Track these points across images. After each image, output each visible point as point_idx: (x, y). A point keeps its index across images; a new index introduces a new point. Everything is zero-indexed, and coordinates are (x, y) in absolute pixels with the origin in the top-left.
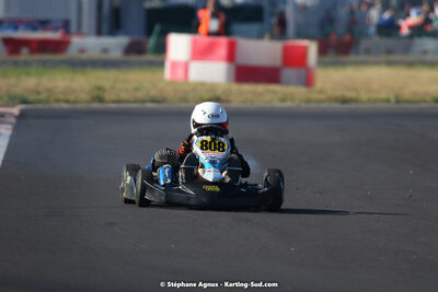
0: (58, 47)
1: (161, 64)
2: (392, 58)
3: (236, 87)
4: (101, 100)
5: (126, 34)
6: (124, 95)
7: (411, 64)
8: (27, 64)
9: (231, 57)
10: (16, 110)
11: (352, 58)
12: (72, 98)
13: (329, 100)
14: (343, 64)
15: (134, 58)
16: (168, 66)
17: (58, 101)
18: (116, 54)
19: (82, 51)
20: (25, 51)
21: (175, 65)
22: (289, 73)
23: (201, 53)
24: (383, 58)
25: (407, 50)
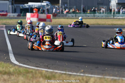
0: (6, 15)
1: (25, 18)
2: (64, 17)
5: (17, 13)
7: (67, 18)
8: (2, 18)
9: (38, 17)
10: (4, 26)
11: (57, 17)
12: (13, 24)
14: (56, 18)
15: (19, 17)
16: (27, 18)
17: (11, 24)
18: (16, 16)
19: (10, 16)
21: (28, 18)
22: (47, 20)
23: (32, 16)
24: (62, 17)
25: (66, 16)
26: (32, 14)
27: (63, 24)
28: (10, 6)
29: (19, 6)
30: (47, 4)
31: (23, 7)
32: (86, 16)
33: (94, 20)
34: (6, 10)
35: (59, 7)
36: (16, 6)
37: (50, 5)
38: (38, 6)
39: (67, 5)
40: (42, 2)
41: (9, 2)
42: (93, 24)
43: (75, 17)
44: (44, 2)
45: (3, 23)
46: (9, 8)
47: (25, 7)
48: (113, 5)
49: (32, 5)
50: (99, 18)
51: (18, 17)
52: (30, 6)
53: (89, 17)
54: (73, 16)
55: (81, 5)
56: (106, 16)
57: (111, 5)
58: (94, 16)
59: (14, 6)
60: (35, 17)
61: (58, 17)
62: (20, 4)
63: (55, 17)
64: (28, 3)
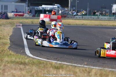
0: (23, 15)
1: (39, 18)
2: (72, 18)
3: (50, 22)
4: (33, 23)
6: (36, 23)
7: (75, 19)
8: (19, 18)
9: (50, 18)
10: (21, 24)
12: (29, 23)
13: (67, 24)
17: (27, 23)
18: (31, 17)
19: (26, 16)
20: (17, 16)
21: (41, 18)
22: (58, 20)
23: (45, 17)
25: (74, 17)
26: (45, 14)
27: (72, 24)
28: (26, 8)
29: (35, 8)
30: (58, 7)
31: (37, 9)
32: (91, 18)
33: (98, 21)
34: (23, 11)
35: (68, 9)
36: (32, 8)
37: (60, 7)
38: (50, 8)
39: (75, 8)
40: (54, 5)
41: (26, 4)
42: (97, 25)
43: (81, 19)
44: (55, 5)
45: (20, 22)
46: (26, 9)
47: (40, 9)
48: (114, 9)
49: (45, 8)
50: (102, 19)
51: (33, 17)
52: (43, 8)
53: (94, 19)
54: (80, 18)
55: (87, 8)
56: (108, 18)
57: (113, 9)
58: (98, 18)
59: (30, 8)
60: (48, 18)
61: (67, 18)
62: (35, 6)
63: (65, 18)
64: (42, 6)
